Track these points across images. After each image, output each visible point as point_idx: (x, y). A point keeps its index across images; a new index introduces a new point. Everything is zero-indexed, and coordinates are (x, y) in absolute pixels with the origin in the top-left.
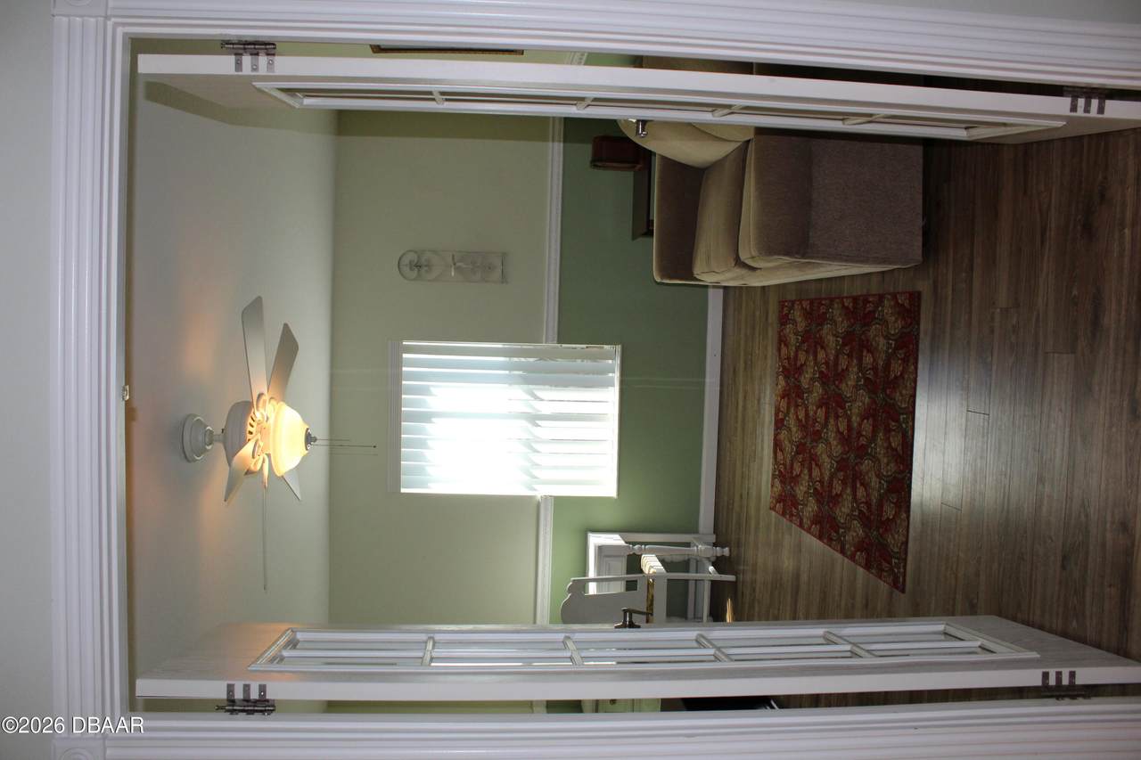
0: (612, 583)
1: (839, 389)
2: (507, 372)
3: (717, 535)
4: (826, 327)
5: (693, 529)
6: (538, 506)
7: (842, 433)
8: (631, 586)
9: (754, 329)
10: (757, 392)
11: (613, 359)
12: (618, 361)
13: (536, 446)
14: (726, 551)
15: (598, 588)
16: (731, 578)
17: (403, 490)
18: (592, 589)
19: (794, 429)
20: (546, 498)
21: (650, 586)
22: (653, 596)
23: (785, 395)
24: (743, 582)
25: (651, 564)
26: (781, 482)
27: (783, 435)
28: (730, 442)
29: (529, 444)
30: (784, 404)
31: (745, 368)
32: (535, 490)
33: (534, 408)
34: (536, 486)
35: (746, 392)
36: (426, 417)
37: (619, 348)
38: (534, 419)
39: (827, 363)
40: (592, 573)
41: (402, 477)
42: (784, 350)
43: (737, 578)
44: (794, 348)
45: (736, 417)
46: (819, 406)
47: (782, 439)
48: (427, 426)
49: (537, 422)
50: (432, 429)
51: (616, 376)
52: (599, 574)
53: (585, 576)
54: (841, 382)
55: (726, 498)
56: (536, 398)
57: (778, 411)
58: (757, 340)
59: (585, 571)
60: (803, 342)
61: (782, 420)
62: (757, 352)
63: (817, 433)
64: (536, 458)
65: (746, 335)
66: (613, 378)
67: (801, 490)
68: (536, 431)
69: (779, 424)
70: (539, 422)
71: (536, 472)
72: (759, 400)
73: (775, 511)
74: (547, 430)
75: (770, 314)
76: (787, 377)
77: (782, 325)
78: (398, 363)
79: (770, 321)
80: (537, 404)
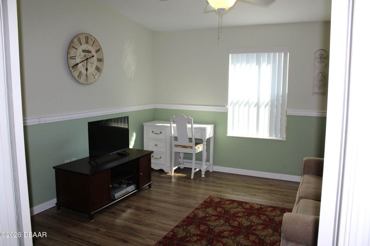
0: (191, 133)
1: (242, 234)
2: (276, 95)
3: (212, 172)
4: (272, 231)
5: (214, 164)
6: (225, 106)
7: (223, 233)
8: (190, 140)
9: (285, 196)
10: (259, 194)
11: (281, 137)
12: (280, 139)
13: (247, 106)
14: (203, 176)
15: (189, 128)
16: (192, 177)
17: (230, 55)
18: (189, 126)
19: (235, 210)
20: (227, 109)
21: (191, 147)
22: (187, 148)
23: (252, 207)
24: (190, 182)
25: (200, 148)
26: (218, 202)
27: (236, 205)
28: (244, 181)
29: (247, 103)
30: (248, 206)
31: (270, 190)
32: (231, 105)
33: (261, 105)
34: (232, 105)
35: (261, 189)
36: (258, 63)
37: (285, 140)
38: (258, 105)
39: (255, 230)
40: (195, 126)
41: (235, 54)
42: (270, 209)
43: (192, 179)
44: (269, 214)
45: (253, 184)
46: (239, 223)
47: (235, 205)
48: (255, 63)
49: (257, 106)
50: (254, 66)
51: (273, 138)
52: (195, 128)
53: (194, 123)
54: (245, 235)
55: (223, 177)
56: (266, 106)
57: (246, 203)
58: (279, 197)
59: (195, 123)
60: (270, 219)
61: (241, 205)
62: (275, 196)
63: (228, 222)
64: (243, 106)
65: (284, 192)
66: (273, 136)
67: (210, 211)
68: (253, 105)
69: (240, 203)
70: (256, 107)
71: (237, 105)
72: (255, 195)
73: (208, 198)
74: (254, 110)
75: (288, 204)
76: (258, 209)
77: (281, 209)
78: (280, 51)
79: (286, 204)
80: (263, 106)
